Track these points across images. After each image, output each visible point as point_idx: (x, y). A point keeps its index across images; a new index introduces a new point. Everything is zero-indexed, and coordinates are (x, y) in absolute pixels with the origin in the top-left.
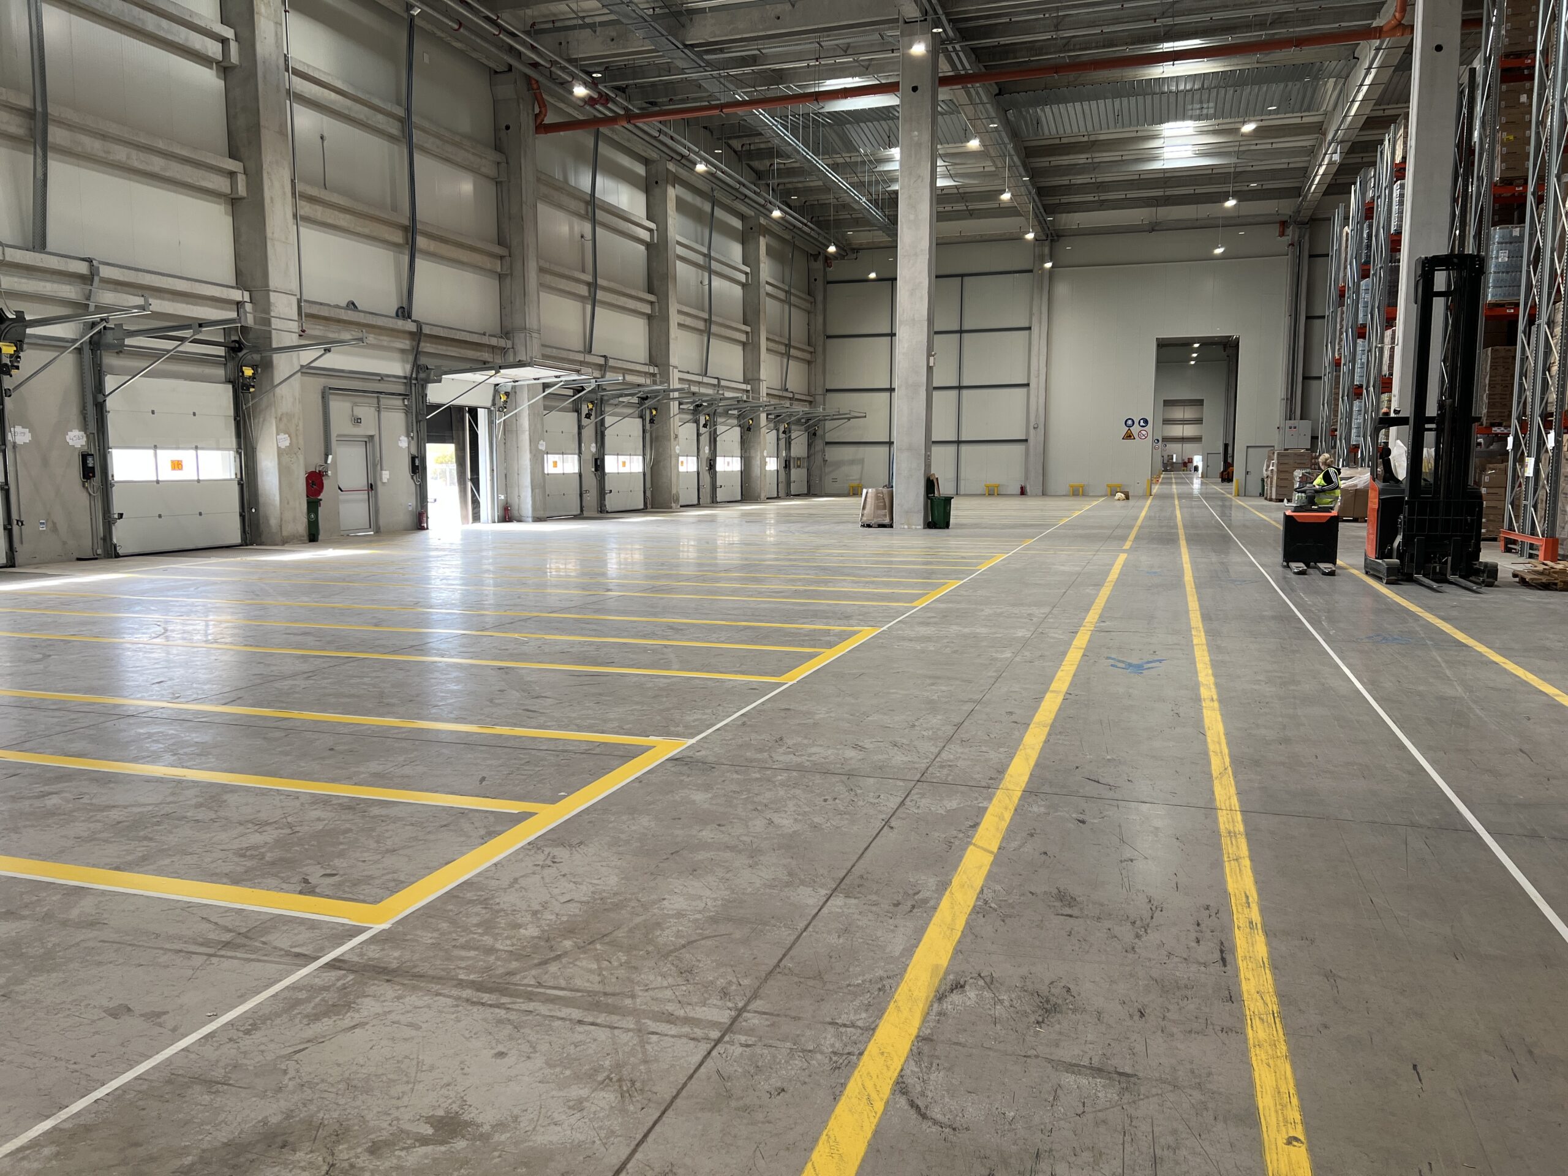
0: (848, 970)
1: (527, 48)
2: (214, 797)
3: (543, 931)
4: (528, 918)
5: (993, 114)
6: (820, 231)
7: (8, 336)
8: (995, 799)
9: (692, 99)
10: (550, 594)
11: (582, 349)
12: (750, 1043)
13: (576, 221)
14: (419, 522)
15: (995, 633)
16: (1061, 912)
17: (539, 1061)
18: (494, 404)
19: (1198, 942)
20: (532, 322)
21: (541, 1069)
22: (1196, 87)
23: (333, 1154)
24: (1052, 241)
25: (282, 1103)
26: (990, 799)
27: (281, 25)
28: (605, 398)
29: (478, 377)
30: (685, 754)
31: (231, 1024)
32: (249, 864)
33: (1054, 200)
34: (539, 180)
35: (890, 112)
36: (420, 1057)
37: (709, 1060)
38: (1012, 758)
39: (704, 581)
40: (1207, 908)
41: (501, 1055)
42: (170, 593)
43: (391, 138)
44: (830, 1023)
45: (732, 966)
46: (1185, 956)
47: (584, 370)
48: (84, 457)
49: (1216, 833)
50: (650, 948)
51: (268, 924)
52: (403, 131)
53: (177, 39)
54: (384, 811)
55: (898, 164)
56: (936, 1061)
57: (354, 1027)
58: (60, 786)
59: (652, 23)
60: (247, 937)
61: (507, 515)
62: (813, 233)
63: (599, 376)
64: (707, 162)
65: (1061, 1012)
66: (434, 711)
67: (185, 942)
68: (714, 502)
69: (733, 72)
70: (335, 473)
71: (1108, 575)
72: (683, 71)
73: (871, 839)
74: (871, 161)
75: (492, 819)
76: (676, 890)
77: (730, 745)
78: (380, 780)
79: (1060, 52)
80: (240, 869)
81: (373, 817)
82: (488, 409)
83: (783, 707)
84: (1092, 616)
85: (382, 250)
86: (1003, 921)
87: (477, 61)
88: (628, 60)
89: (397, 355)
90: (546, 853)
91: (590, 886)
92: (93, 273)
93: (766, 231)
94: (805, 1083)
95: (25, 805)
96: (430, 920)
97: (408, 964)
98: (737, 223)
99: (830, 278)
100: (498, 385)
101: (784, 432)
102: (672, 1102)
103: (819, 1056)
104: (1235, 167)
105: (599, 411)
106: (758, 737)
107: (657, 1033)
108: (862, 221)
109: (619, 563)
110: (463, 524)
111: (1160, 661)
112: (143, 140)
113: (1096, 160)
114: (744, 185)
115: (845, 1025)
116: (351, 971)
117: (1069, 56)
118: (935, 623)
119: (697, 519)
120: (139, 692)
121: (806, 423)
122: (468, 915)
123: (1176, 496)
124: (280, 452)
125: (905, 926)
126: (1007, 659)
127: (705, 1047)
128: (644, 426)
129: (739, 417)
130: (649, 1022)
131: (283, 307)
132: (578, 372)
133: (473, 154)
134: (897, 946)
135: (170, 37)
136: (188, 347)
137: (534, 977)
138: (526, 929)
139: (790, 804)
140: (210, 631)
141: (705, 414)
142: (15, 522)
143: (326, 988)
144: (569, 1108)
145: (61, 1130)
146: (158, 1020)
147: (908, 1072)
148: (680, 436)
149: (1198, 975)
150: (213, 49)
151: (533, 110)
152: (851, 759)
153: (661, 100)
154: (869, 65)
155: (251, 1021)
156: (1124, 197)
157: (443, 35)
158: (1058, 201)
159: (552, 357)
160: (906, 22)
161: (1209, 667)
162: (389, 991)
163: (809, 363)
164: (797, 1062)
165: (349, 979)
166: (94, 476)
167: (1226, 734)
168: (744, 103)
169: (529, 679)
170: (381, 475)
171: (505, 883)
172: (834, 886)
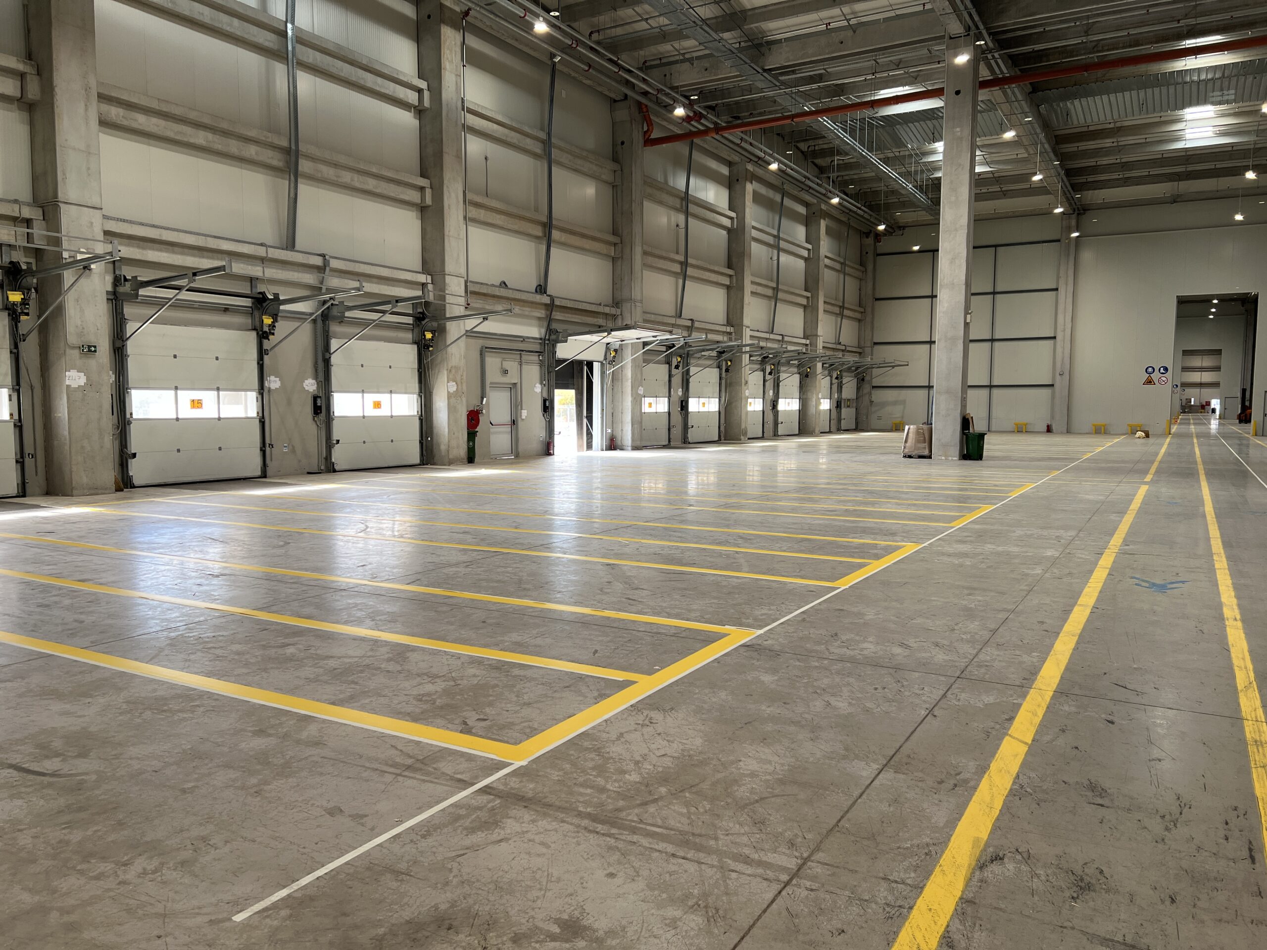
0: (898, 835)
1: (639, 80)
2: (400, 654)
3: (644, 778)
4: (632, 766)
5: (1027, 110)
6: (871, 213)
7: (268, 311)
8: (1028, 697)
9: (769, 112)
10: (645, 507)
11: (674, 314)
12: (814, 888)
13: (672, 213)
14: (547, 449)
15: (1027, 552)
16: (1092, 801)
17: (641, 884)
18: (605, 359)
19: (1227, 839)
20: (636, 294)
21: (643, 890)
22: (1217, 76)
23: (485, 940)
24: (1078, 214)
25: (449, 895)
26: (1024, 696)
27: (460, 76)
28: (691, 353)
29: (595, 338)
30: (754, 642)
31: (412, 829)
32: (425, 707)
33: (1082, 179)
34: (645, 183)
35: (934, 113)
36: (550, 870)
37: (779, 898)
38: (1044, 662)
39: (768, 500)
40: (1236, 809)
41: (611, 875)
42: (369, 500)
43: (535, 155)
44: (883, 879)
45: (798, 822)
46: (1215, 852)
47: (675, 330)
48: (315, 398)
49: (1243, 741)
50: (729, 800)
51: (438, 754)
52: (545, 150)
53: (387, 92)
54: (522, 673)
55: (941, 154)
56: (978, 922)
57: (501, 841)
58: (296, 639)
59: (739, 55)
60: (422, 763)
61: (612, 445)
62: (866, 216)
63: (687, 335)
64: (780, 162)
65: (1094, 891)
66: (558, 595)
67: (380, 763)
68: (776, 435)
69: (802, 89)
70: (488, 412)
71: (1130, 504)
72: (761, 90)
73: (916, 725)
74: (916, 154)
75: (602, 684)
76: (750, 754)
77: (792, 637)
78: (519, 647)
79: (1090, 53)
80: (417, 710)
81: (514, 677)
82: (601, 362)
83: (838, 608)
84: (1117, 540)
85: (526, 242)
86: (1038, 805)
87: (601, 93)
88: (718, 84)
89: (535, 322)
90: (645, 714)
91: (680, 745)
92: (326, 263)
93: (826, 215)
94: (862, 927)
95: (272, 652)
96: (557, 761)
97: (540, 795)
98: (802, 210)
99: (879, 252)
100: (609, 344)
101: (837, 378)
102: (749, 930)
103: (874, 906)
104: (1255, 144)
105: (685, 365)
106: (816, 632)
107: (736, 872)
108: (908, 203)
109: (698, 484)
110: (579, 451)
111: (1183, 582)
112: (362, 166)
113: (1120, 144)
114: (809, 179)
115: (896, 882)
116: (498, 796)
117: (1097, 56)
118: (971, 542)
119: (761, 449)
120: (349, 572)
121: (856, 370)
122: (586, 760)
123: (1194, 435)
124: (450, 396)
125: (948, 801)
126: (1038, 574)
127: (776, 887)
128: (720, 374)
129: (798, 366)
130: (729, 862)
131: (455, 287)
132: (671, 332)
133: (596, 165)
134: (940, 818)
135: (383, 90)
136: (389, 318)
137: (637, 815)
138: (630, 775)
139: (845, 689)
140: (397, 527)
141: (771, 364)
142: (268, 445)
143: (479, 808)
144: (666, 925)
145: (294, 898)
146: (361, 821)
147: (953, 928)
148: (749, 382)
149: (1227, 869)
150: (412, 97)
151: (643, 128)
152: (898, 655)
153: (743, 114)
154: (918, 75)
155: (426, 829)
156: (1147, 174)
157: (576, 75)
158: (1085, 180)
159: (650, 323)
160: (951, 38)
161: (1232, 589)
162: (527, 816)
163: (859, 321)
164: (854, 909)
165: (496, 802)
166: (321, 412)
167: (1251, 652)
168: (811, 113)
169: (629, 574)
170: (521, 413)
171: (614, 736)
172: (885, 762)
